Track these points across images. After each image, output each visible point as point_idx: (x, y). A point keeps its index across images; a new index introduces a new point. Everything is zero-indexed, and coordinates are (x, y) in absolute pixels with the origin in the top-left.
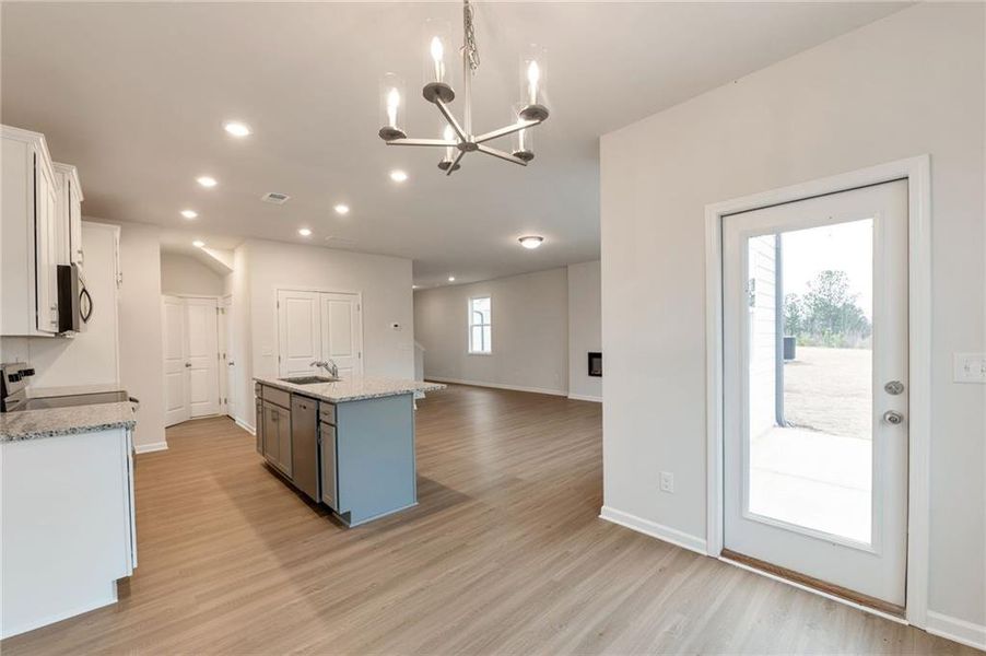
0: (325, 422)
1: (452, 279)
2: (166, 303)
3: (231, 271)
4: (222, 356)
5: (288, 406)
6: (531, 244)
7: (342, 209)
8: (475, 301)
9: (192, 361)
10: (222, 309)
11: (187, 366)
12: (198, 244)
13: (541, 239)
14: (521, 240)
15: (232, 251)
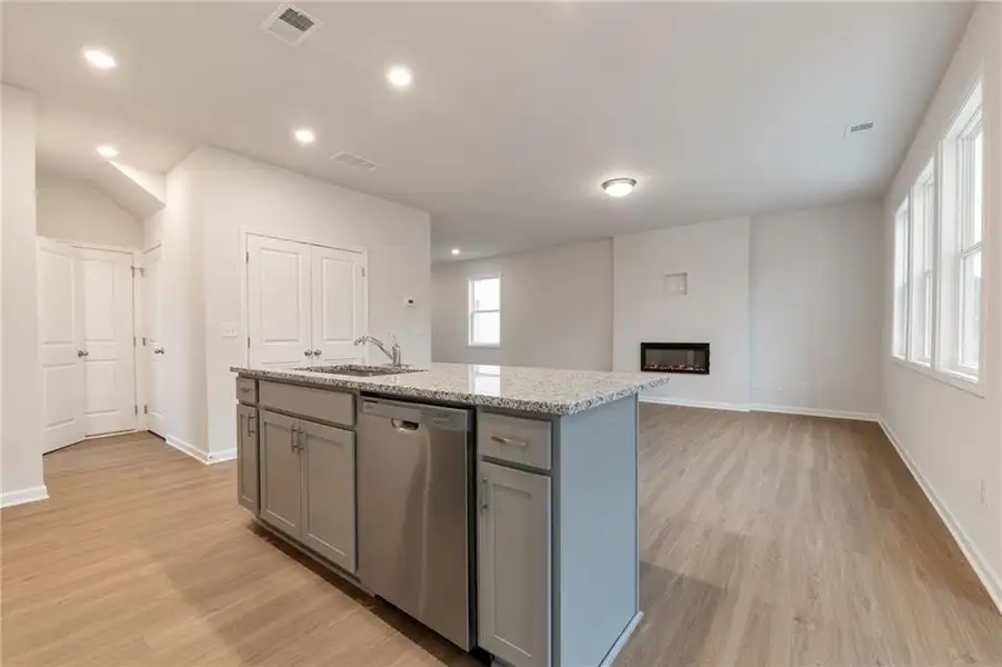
0: (487, 459)
1: (456, 252)
2: (43, 249)
3: (161, 206)
4: (139, 341)
5: (349, 422)
6: (619, 191)
7: (400, 77)
8: (476, 283)
9: (91, 348)
10: (142, 271)
11: (81, 354)
12: (107, 152)
13: (634, 182)
14: (605, 185)
15: (163, 174)
